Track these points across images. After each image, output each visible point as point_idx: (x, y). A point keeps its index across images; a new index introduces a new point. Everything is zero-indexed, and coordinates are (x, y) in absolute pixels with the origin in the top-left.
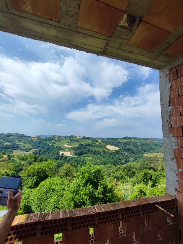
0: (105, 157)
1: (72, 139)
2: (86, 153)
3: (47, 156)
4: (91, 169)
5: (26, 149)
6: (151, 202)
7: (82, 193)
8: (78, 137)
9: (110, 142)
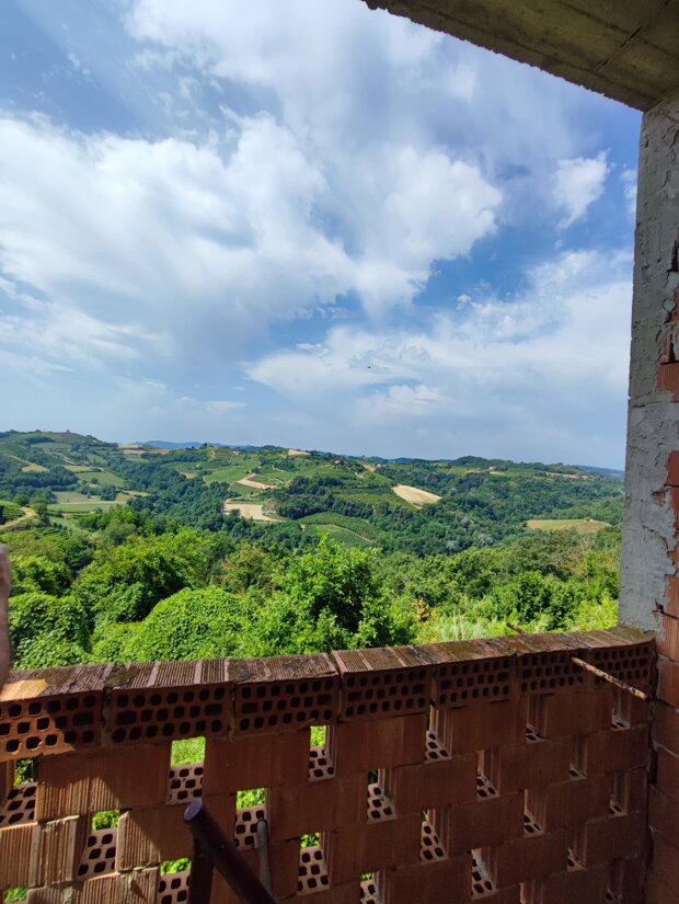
0: (387, 527)
1: (269, 458)
2: (318, 510)
3: (178, 518)
4: (336, 560)
5: (104, 491)
6: (556, 648)
7: (300, 640)
8: (292, 453)
9: (409, 473)
